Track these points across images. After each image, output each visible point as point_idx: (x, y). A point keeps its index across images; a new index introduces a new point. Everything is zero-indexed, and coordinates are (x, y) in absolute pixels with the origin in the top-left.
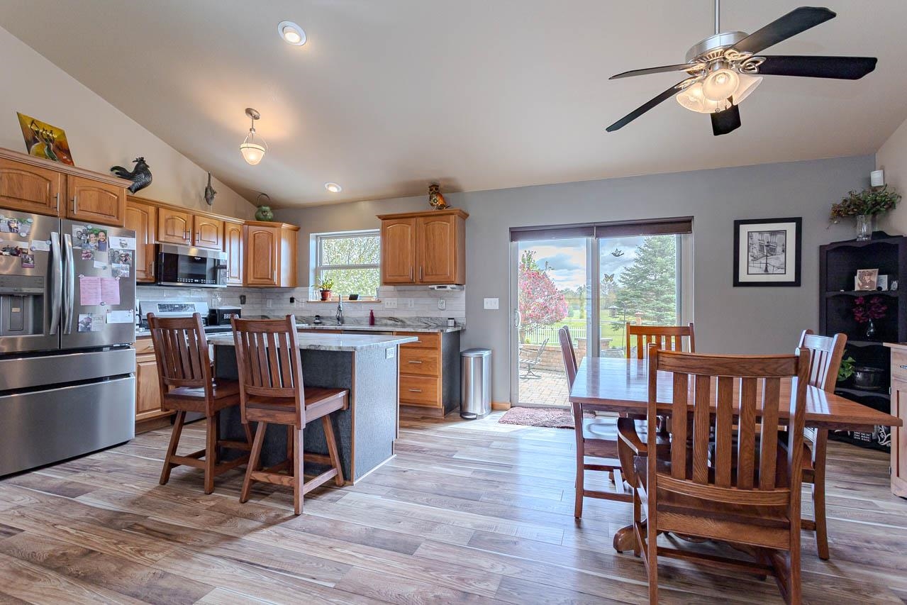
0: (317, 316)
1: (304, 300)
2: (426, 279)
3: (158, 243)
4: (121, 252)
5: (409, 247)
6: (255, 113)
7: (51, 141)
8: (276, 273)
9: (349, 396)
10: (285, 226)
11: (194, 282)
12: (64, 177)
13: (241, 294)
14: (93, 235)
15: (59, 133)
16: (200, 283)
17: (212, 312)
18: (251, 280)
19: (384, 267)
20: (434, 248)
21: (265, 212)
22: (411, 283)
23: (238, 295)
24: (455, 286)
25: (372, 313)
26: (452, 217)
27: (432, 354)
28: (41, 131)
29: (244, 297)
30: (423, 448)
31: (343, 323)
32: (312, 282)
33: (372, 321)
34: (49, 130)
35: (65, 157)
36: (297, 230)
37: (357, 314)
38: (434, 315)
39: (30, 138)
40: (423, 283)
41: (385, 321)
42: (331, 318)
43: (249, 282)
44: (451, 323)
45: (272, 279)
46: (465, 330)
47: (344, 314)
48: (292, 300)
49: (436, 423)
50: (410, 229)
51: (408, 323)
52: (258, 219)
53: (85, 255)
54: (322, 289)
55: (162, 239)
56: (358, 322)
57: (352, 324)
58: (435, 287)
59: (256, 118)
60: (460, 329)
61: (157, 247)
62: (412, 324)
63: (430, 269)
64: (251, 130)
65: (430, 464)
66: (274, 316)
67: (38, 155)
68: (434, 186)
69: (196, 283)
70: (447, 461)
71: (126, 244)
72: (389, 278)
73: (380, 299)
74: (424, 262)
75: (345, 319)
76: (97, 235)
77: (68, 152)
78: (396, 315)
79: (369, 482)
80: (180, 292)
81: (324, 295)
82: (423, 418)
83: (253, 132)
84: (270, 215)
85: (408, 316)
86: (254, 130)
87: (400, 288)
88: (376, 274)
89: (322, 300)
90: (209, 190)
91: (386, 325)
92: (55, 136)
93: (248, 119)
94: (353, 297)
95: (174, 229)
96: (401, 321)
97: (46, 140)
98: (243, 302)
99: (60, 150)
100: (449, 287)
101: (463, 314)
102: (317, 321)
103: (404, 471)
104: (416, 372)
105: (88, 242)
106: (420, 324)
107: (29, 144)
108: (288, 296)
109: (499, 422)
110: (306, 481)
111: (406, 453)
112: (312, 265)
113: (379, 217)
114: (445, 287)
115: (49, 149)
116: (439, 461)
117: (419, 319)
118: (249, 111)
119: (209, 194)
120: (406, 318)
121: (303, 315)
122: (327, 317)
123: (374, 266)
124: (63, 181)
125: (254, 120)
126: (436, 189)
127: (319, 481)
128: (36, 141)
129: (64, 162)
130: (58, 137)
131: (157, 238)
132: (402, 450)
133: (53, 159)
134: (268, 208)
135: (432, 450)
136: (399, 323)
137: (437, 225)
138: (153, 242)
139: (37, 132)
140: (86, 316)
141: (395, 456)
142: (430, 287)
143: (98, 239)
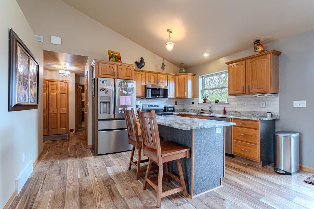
0: (202, 110)
1: (197, 103)
2: (252, 91)
3: (146, 84)
4: (131, 88)
5: (242, 75)
6: (170, 31)
7: (116, 56)
8: (186, 93)
9: (190, 151)
10: (189, 74)
11: (157, 97)
12: (117, 66)
13: (176, 101)
14: (123, 83)
15: (118, 54)
16: (159, 97)
17: (165, 107)
18: (177, 96)
19: (229, 87)
20: (256, 75)
21: (182, 70)
22: (243, 94)
23: (174, 101)
24: (270, 94)
25: (224, 109)
26: (268, 56)
27: (254, 132)
28: (114, 54)
29: (177, 102)
30: (241, 186)
31: (212, 113)
32: (200, 95)
33: (225, 112)
34: (116, 53)
35: (120, 61)
36: (194, 75)
37: (218, 109)
38: (258, 110)
39: (110, 57)
40: (250, 93)
41: (231, 113)
42: (207, 110)
43: (177, 97)
44: (269, 115)
45: (184, 95)
46: (279, 119)
47: (213, 109)
48: (193, 103)
49: (256, 170)
50: (242, 67)
51: (243, 114)
52: (180, 73)
53: (121, 89)
54: (204, 98)
55: (147, 83)
56: (218, 112)
57: (216, 113)
58: (257, 95)
59: (171, 32)
60: (275, 118)
61: (146, 86)
62: (245, 114)
63: (254, 86)
64: (169, 37)
65: (241, 199)
66: (187, 109)
67: (112, 61)
68: (256, 41)
69: (158, 97)
70: (254, 202)
71: (133, 85)
72: (231, 93)
73: (229, 102)
74: (251, 83)
75: (213, 111)
76: (124, 83)
77: (120, 59)
78: (236, 110)
79: (200, 199)
80: (155, 100)
81: (205, 101)
82: (248, 165)
83: (170, 38)
84: (184, 71)
85: (243, 110)
86: (170, 37)
87: (238, 96)
88: (225, 91)
89: (204, 103)
90: (163, 65)
91: (231, 114)
92: (117, 55)
93: (168, 33)
94: (217, 102)
95: (151, 79)
96: (239, 113)
97: (115, 56)
98: (176, 104)
99: (118, 59)
100: (266, 95)
101: (278, 110)
102: (202, 112)
103: (223, 200)
104: (244, 140)
105: (122, 85)
106: (249, 115)
107: (110, 58)
108: (192, 102)
109: (305, 182)
110: (163, 191)
111: (230, 186)
112: (200, 89)
113: (226, 63)
114: (264, 95)
115: (115, 59)
116: (249, 200)
117: (249, 112)
118: (168, 30)
119: (163, 66)
120: (242, 112)
121: (197, 109)
122: (206, 110)
123: (225, 87)
124: (117, 68)
125: (170, 33)
126: (258, 42)
127: (172, 192)
128: (112, 57)
129: (119, 62)
130: (118, 55)
131: (146, 83)
132: (228, 183)
133: (116, 62)
134: (183, 68)
135: (246, 189)
136: (238, 114)
137: (258, 62)
138: (144, 84)
139: (113, 55)
140: (121, 109)
141: (222, 186)
142: (254, 95)
143: (124, 84)
